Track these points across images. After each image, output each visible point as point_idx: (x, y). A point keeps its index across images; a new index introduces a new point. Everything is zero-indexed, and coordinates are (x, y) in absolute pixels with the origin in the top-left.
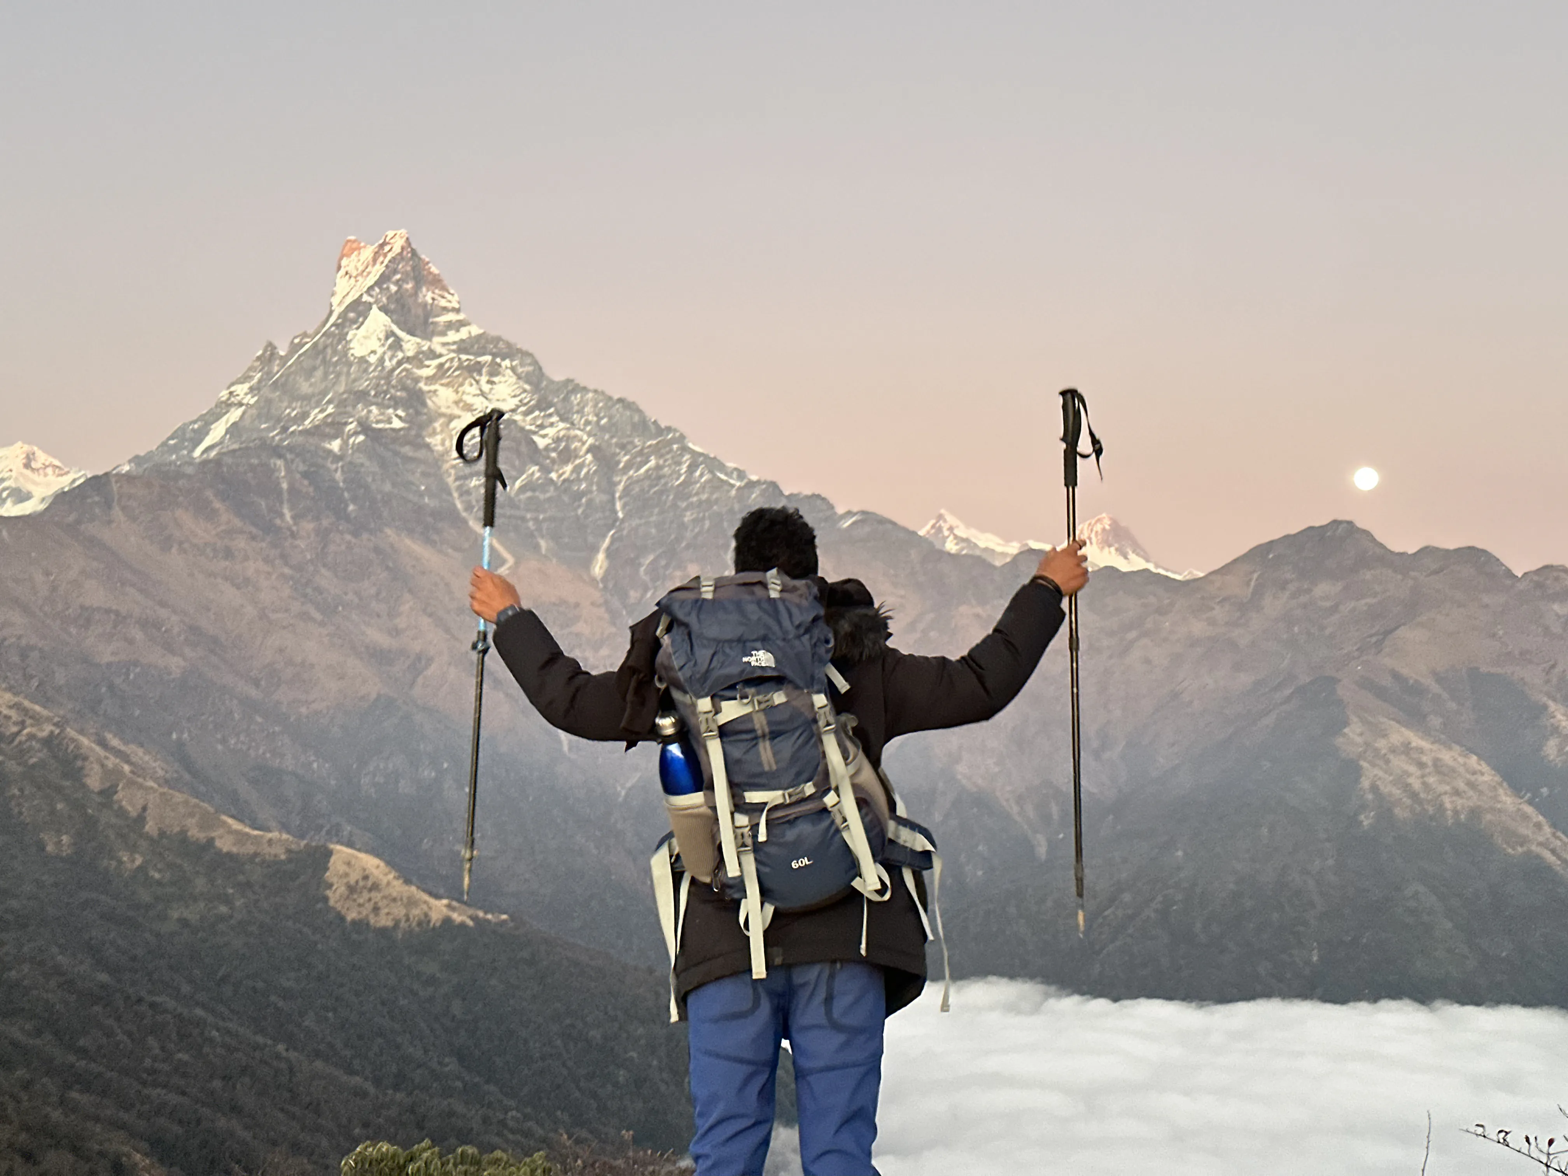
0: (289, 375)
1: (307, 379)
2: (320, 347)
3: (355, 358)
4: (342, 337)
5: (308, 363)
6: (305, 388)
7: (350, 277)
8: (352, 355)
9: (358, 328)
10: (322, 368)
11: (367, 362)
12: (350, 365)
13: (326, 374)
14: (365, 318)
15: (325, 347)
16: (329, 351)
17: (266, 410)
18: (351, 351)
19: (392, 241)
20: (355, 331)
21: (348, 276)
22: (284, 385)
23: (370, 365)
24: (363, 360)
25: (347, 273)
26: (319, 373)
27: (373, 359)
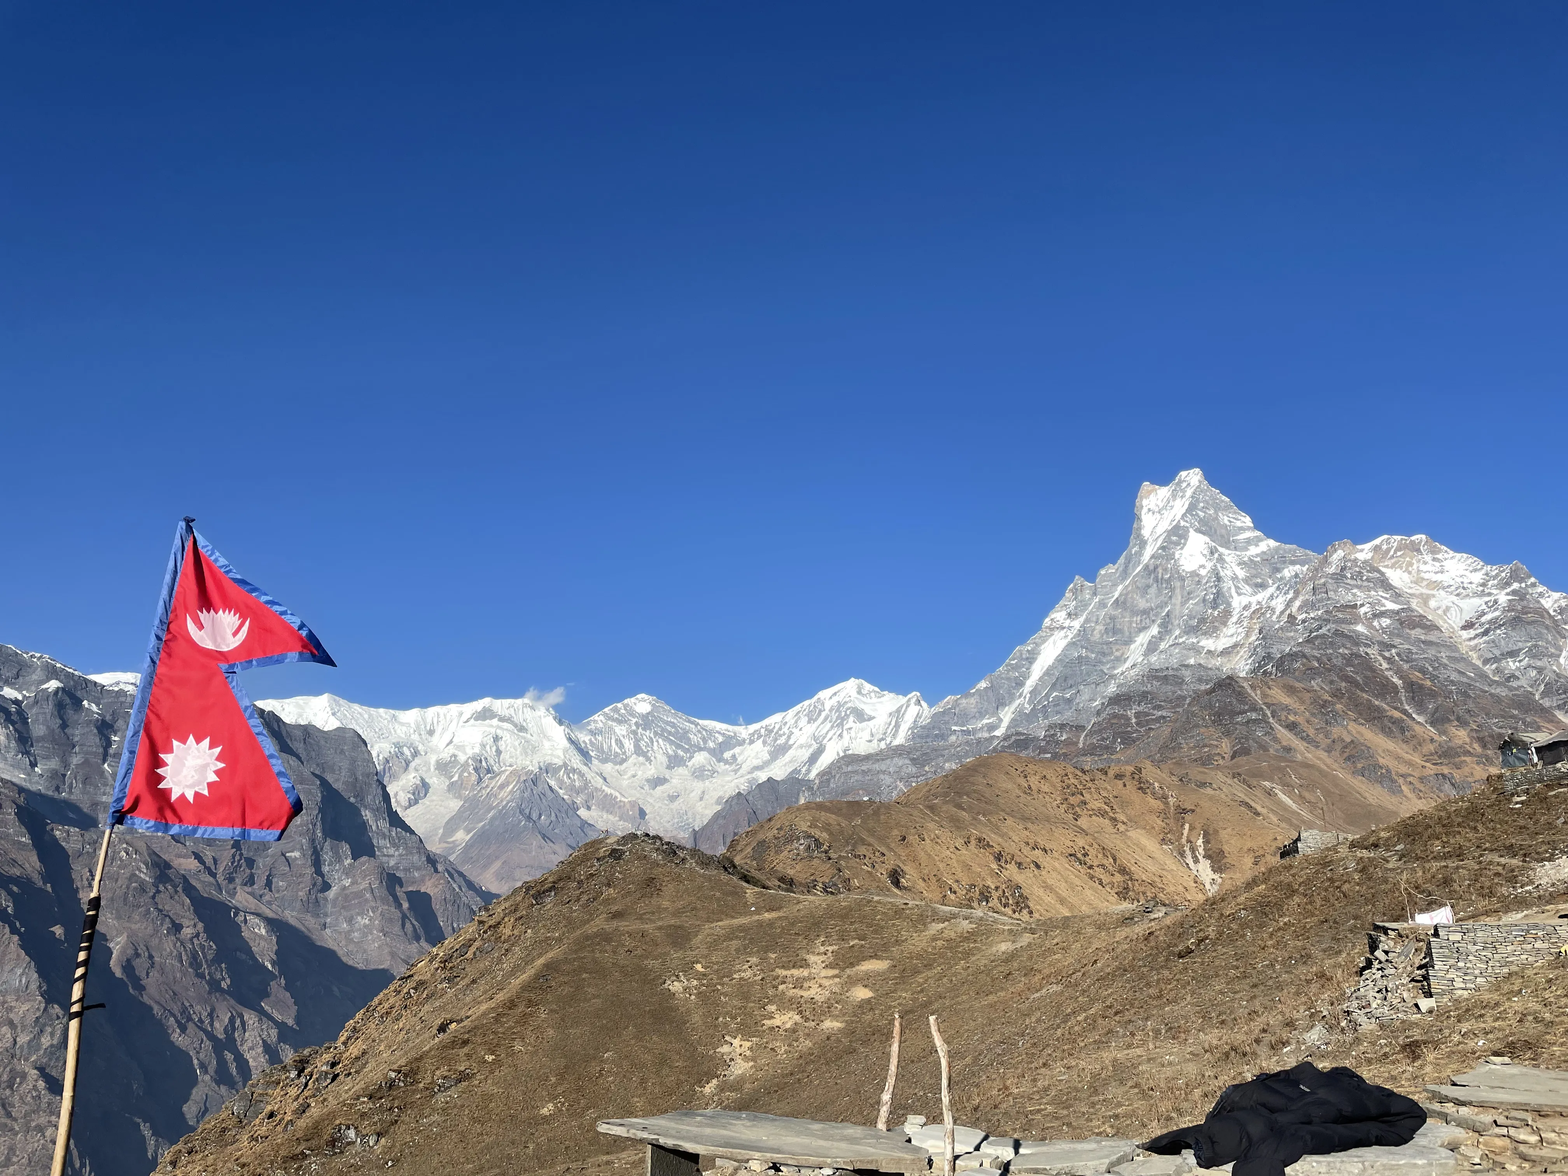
0: (1127, 594)
1: (1142, 597)
2: (1151, 568)
3: (1187, 573)
4: (1171, 557)
5: (1141, 583)
6: (1142, 604)
7: (1153, 513)
8: (1183, 570)
9: (1182, 549)
10: (1155, 585)
11: (1198, 575)
12: (1183, 579)
13: (1159, 590)
14: (1186, 540)
15: (1156, 567)
16: (1160, 570)
17: (1112, 625)
18: (1183, 568)
19: (1188, 479)
20: (1180, 552)
21: (1151, 513)
22: (1124, 603)
23: (1203, 577)
24: (1194, 574)
25: (1149, 510)
26: (1153, 590)
27: (1203, 572)
